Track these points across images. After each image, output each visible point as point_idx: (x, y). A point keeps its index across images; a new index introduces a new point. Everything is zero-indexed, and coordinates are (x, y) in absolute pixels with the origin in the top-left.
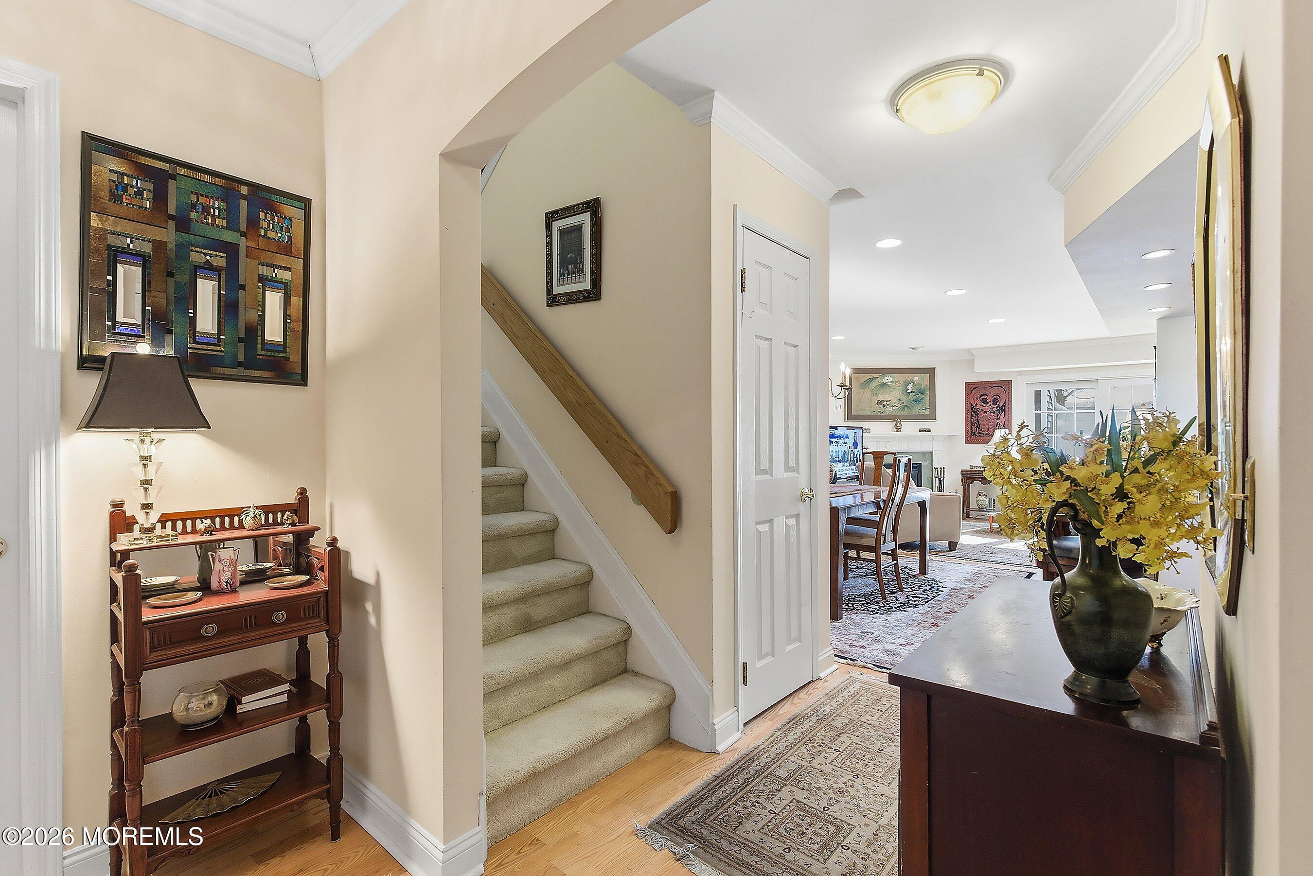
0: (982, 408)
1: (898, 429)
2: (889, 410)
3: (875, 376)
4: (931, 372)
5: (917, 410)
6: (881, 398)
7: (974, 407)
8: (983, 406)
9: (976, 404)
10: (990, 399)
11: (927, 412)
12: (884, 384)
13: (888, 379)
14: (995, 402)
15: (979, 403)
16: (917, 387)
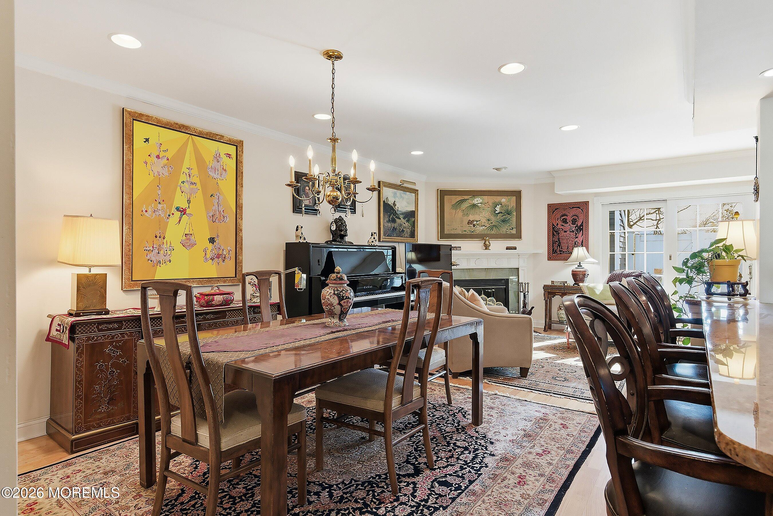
0: (562, 227)
1: (487, 247)
2: (479, 229)
3: (466, 197)
4: (517, 194)
5: (504, 229)
6: (471, 218)
7: (555, 226)
8: (563, 226)
9: (557, 224)
10: (569, 219)
11: (514, 232)
12: (474, 206)
13: (477, 200)
14: (574, 222)
15: (560, 223)
16: (505, 208)
